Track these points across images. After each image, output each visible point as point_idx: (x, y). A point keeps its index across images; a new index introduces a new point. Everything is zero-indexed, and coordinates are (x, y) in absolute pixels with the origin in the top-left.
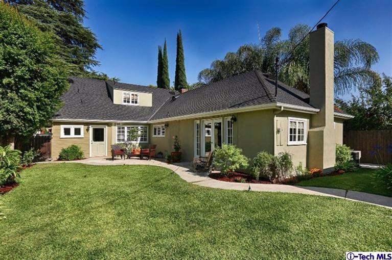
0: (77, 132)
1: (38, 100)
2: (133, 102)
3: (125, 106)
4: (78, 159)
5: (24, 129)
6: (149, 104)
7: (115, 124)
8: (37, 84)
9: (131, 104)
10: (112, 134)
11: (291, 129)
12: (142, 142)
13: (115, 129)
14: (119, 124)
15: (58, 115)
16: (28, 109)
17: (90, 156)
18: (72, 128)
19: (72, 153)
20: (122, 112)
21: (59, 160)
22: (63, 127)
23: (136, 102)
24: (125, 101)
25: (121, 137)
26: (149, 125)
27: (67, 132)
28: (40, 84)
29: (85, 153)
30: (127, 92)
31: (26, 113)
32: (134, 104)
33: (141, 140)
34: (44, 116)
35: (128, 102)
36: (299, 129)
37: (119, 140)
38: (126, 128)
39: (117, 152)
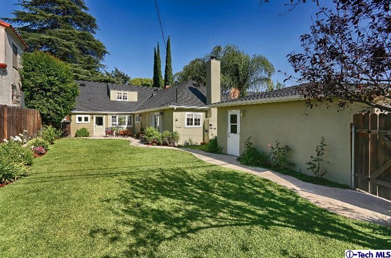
0: (86, 119)
1: (63, 102)
2: (124, 99)
3: (118, 102)
4: (86, 136)
5: (56, 118)
6: (136, 100)
7: (110, 114)
8: (62, 94)
9: (122, 100)
10: (108, 121)
11: (188, 120)
12: (128, 126)
13: (110, 117)
14: (113, 114)
15: (75, 109)
16: (58, 108)
17: (94, 135)
18: (83, 117)
19: (83, 133)
20: (115, 106)
21: (75, 137)
22: (77, 116)
23: (126, 99)
24: (118, 98)
25: (114, 123)
26: (134, 115)
27: (80, 119)
28: (64, 94)
29: (90, 133)
30: (120, 92)
31: (57, 110)
32: (125, 100)
33: (128, 124)
34: (66, 111)
35: (121, 98)
36: (195, 119)
37: (113, 125)
38: (117, 117)
39: (109, 132)
